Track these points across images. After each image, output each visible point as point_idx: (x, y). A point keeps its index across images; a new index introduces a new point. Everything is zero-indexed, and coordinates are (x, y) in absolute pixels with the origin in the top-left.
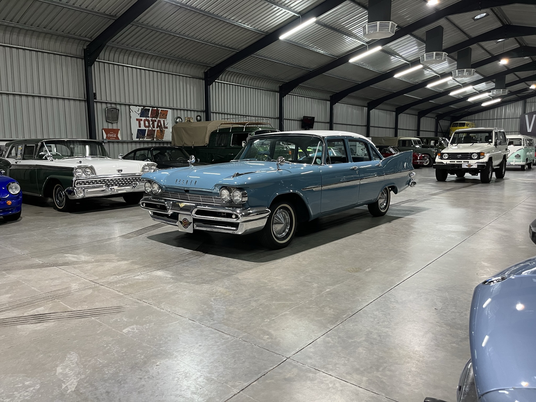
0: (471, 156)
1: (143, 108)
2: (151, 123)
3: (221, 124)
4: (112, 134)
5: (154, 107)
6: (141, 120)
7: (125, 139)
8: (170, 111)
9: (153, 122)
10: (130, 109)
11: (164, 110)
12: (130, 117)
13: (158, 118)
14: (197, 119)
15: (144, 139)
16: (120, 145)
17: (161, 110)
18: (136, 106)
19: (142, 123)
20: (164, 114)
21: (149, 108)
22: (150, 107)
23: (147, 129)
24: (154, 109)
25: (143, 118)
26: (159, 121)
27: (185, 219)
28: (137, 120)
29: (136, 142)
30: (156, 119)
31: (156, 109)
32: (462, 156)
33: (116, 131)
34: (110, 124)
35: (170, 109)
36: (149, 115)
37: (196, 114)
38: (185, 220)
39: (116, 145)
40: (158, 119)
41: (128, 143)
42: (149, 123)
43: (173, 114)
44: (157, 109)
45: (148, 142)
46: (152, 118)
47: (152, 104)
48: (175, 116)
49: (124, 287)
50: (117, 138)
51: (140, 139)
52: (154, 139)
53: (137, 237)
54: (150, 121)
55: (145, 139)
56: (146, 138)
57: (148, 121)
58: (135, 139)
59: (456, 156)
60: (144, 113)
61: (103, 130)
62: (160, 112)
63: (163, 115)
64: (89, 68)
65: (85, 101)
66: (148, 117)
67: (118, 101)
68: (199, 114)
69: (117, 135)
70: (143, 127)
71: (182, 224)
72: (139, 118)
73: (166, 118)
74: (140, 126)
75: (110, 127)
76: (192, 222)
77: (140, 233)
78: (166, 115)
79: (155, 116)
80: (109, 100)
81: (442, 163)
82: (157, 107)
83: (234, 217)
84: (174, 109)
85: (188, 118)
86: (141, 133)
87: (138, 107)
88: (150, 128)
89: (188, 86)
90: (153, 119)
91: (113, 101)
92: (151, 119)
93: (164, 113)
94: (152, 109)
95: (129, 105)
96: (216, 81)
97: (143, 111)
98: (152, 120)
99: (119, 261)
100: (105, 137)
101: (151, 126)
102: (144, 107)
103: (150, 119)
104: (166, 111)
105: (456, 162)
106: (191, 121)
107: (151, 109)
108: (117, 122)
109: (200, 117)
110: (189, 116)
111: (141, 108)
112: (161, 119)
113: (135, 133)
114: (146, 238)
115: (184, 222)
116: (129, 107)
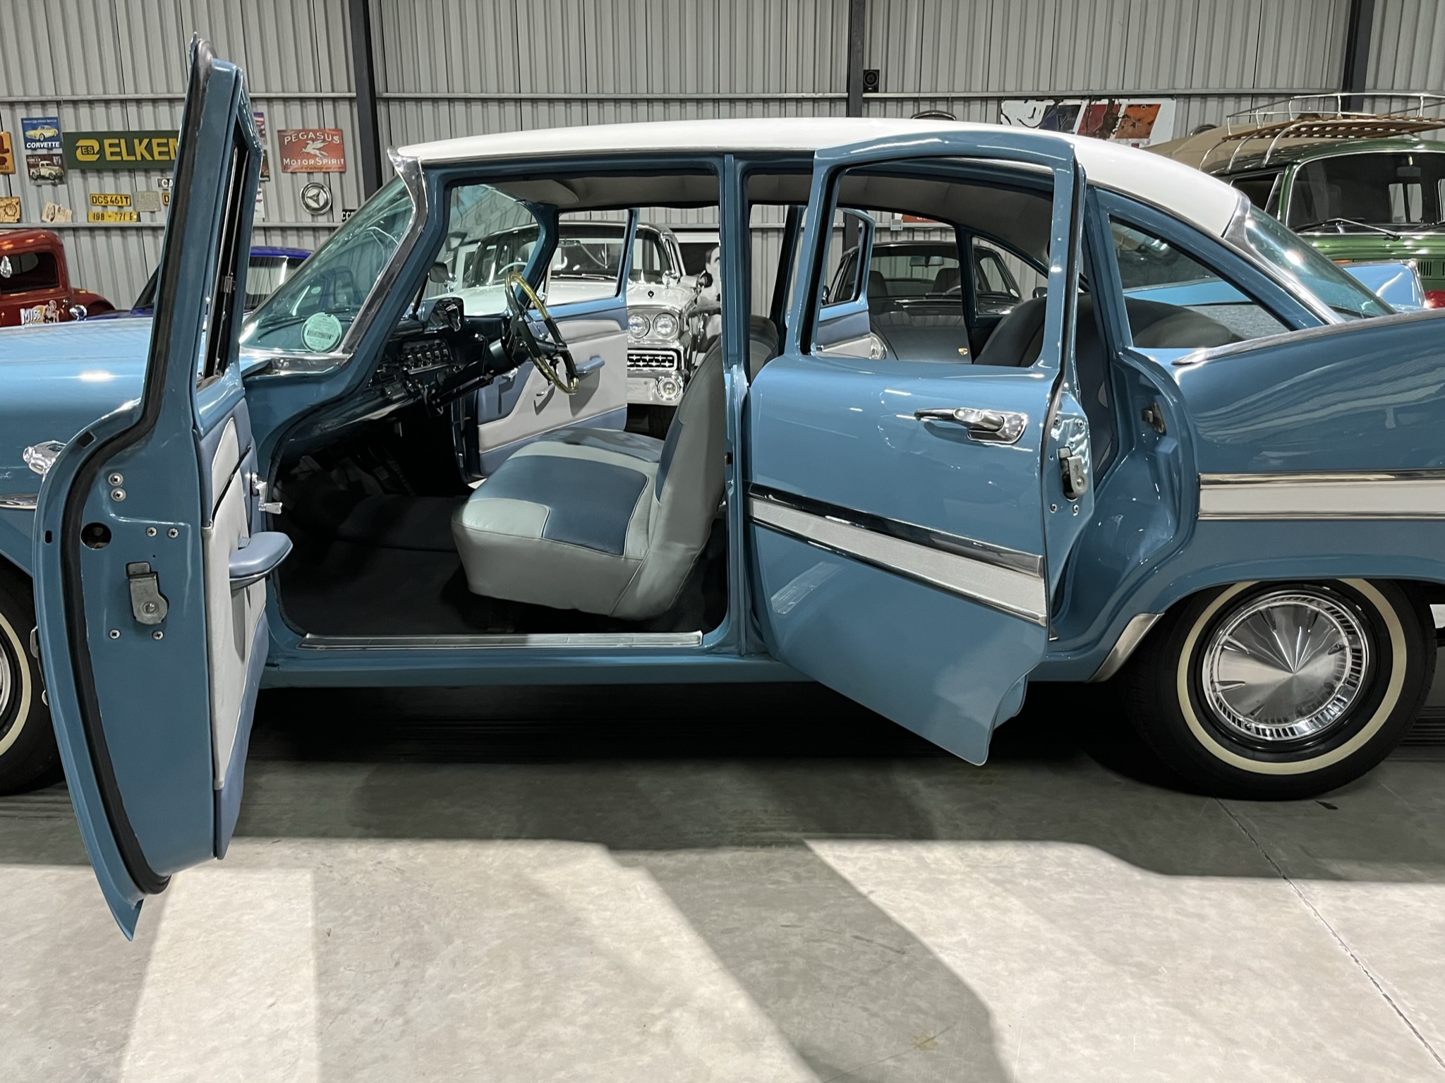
1: (1052, 103)
5: (1100, 97)
8: (1168, 108)
10: (1000, 112)
11: (1139, 106)
13: (1114, 136)
17: (1130, 106)
18: (1026, 99)
20: (1139, 120)
21: (1077, 102)
22: (1083, 97)
24: (1098, 103)
31: (1105, 102)
35: (1171, 96)
36: (1077, 129)
43: (1184, 117)
44: (1112, 103)
47: (1096, 88)
48: (1193, 124)
60: (1055, 122)
62: (1121, 115)
63: (1134, 125)
65: (844, 100)
73: (1149, 135)
78: (1151, 123)
79: (1100, 129)
82: (1110, 97)
84: (1188, 96)
87: (1032, 103)
93: (1140, 114)
94: (1089, 106)
95: (1000, 99)
97: (1054, 116)
102: (1058, 99)
104: (1151, 109)
107: (1085, 104)
111: (1042, 106)
116: (999, 106)
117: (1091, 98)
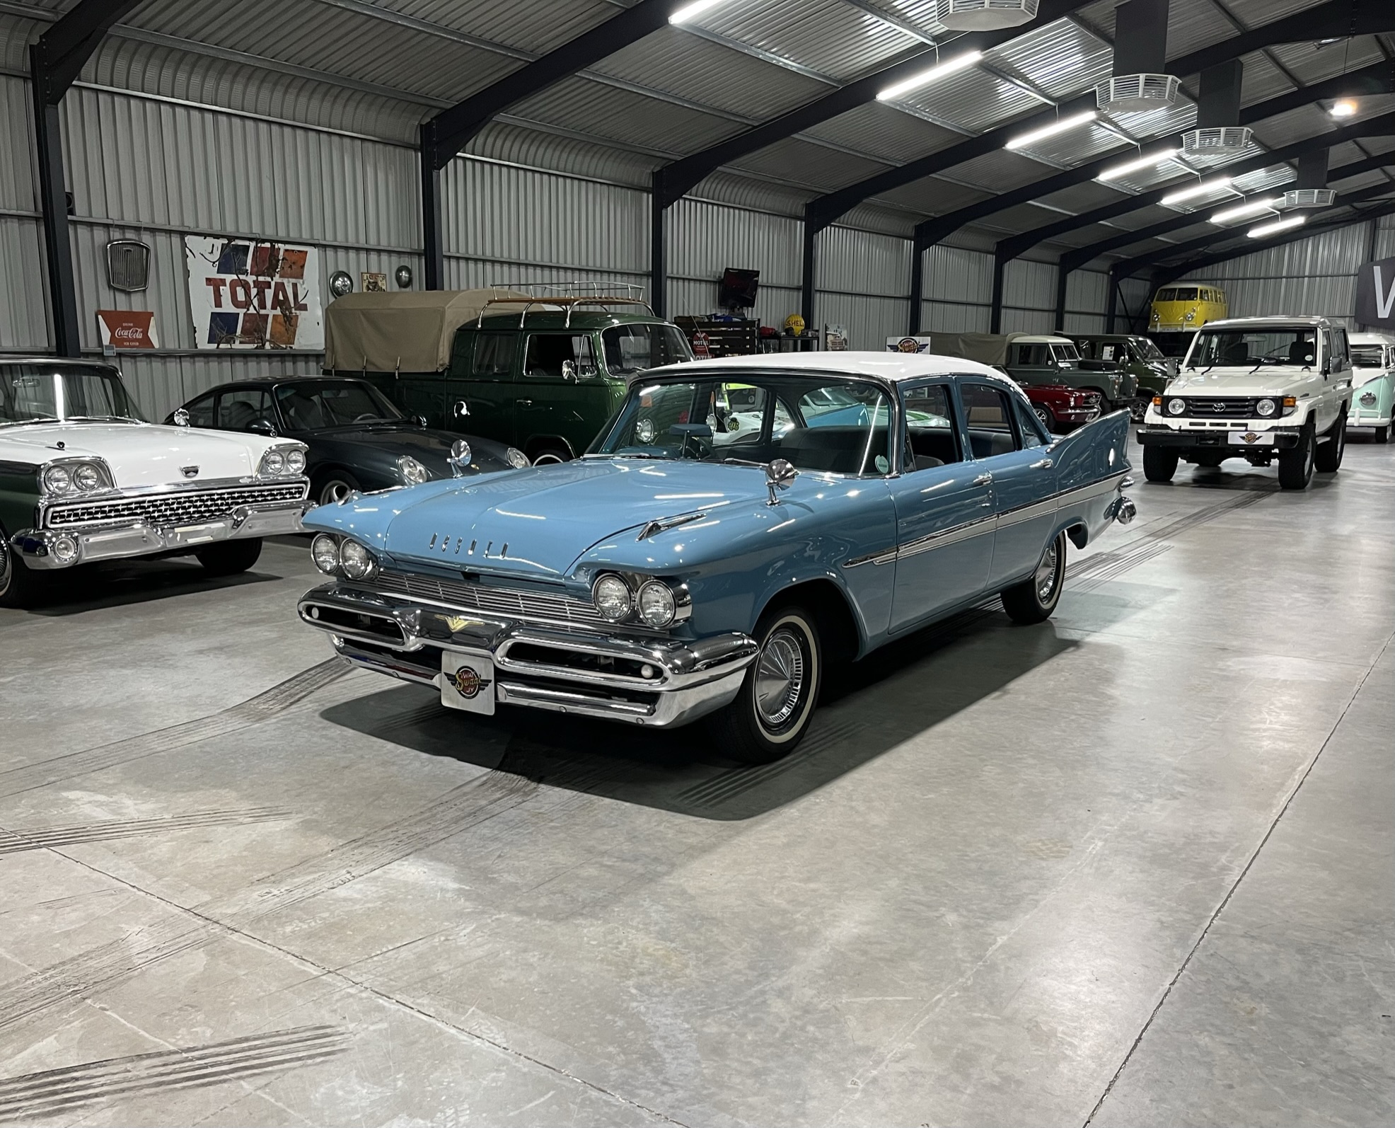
0: (1255, 406)
1: (226, 242)
2: (254, 291)
3: (490, 302)
4: (129, 328)
5: (264, 241)
6: (223, 282)
7: (171, 345)
8: (313, 254)
9: (262, 287)
10: (184, 245)
11: (293, 251)
12: (187, 273)
13: (277, 276)
14: (398, 278)
15: (234, 346)
16: (157, 364)
17: (286, 250)
18: (205, 235)
19: (225, 291)
20: (294, 263)
21: (247, 243)
22: (251, 239)
23: (242, 312)
24: (263, 245)
25: (229, 278)
26: (280, 287)
27: (466, 670)
28: (209, 281)
29: (206, 355)
30: (269, 279)
31: (268, 245)
32: (1227, 406)
33: (142, 320)
34: (121, 298)
35: (314, 245)
36: (248, 267)
37: (396, 261)
38: (466, 672)
39: (142, 365)
40: (277, 278)
41: (180, 357)
42: (247, 294)
43: (324, 264)
44: (273, 246)
45: (245, 356)
46: (257, 276)
47: (256, 230)
48: (331, 270)
49: (311, 935)
50: (146, 341)
51: (222, 346)
52: (264, 345)
53: (284, 713)
54: (252, 285)
55: (237, 346)
56: (241, 343)
57: (245, 286)
58: (203, 344)
59: (1211, 406)
60: (230, 259)
61: (100, 317)
62: (281, 258)
63: (290, 267)
64: (49, 110)
65: (37, 219)
66: (246, 273)
67: (145, 220)
68: (405, 261)
69: (145, 333)
70: (228, 307)
71: (453, 684)
72: (214, 275)
73: (301, 276)
74: (218, 304)
75: (122, 304)
76: (490, 681)
77: (291, 696)
78: (303, 267)
79: (267, 269)
80: (114, 216)
81: (1166, 427)
82: (271, 241)
83: (647, 672)
84: (325, 246)
85: (372, 275)
86: (222, 325)
87: (210, 240)
88: (252, 310)
89: (370, 170)
90: (261, 279)
91: (129, 219)
92: (254, 278)
93: (294, 258)
94: (256, 247)
95: (183, 234)
96: (459, 154)
97: (229, 254)
98: (256, 283)
99: (258, 818)
100: (106, 341)
101: (255, 302)
102: (231, 238)
103: (251, 279)
104: (301, 255)
105: (1208, 424)
106: (380, 284)
107: (252, 245)
108: (144, 291)
109: (409, 271)
110: (374, 270)
111: (219, 243)
112: (285, 281)
113: (203, 325)
114: (317, 714)
115: (463, 679)
116: (182, 239)
117: (258, 240)
